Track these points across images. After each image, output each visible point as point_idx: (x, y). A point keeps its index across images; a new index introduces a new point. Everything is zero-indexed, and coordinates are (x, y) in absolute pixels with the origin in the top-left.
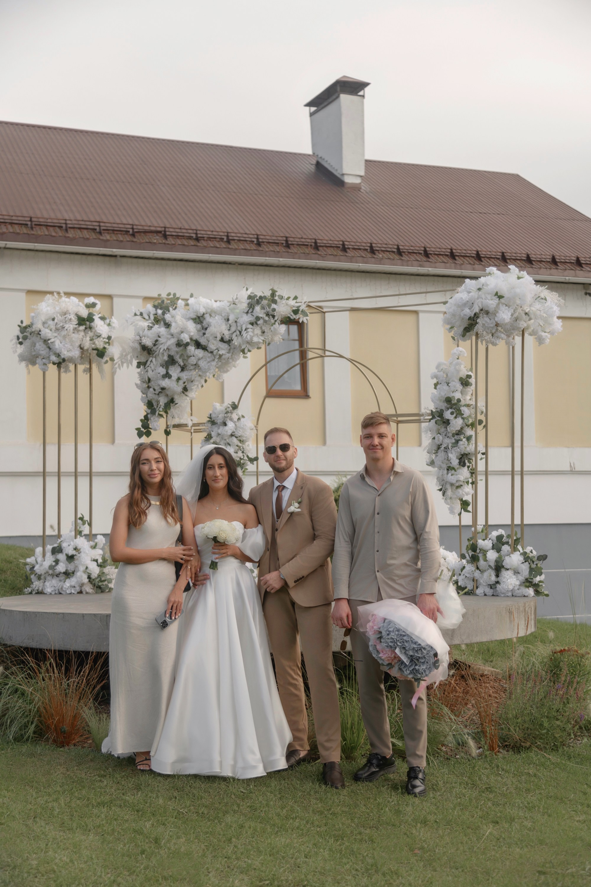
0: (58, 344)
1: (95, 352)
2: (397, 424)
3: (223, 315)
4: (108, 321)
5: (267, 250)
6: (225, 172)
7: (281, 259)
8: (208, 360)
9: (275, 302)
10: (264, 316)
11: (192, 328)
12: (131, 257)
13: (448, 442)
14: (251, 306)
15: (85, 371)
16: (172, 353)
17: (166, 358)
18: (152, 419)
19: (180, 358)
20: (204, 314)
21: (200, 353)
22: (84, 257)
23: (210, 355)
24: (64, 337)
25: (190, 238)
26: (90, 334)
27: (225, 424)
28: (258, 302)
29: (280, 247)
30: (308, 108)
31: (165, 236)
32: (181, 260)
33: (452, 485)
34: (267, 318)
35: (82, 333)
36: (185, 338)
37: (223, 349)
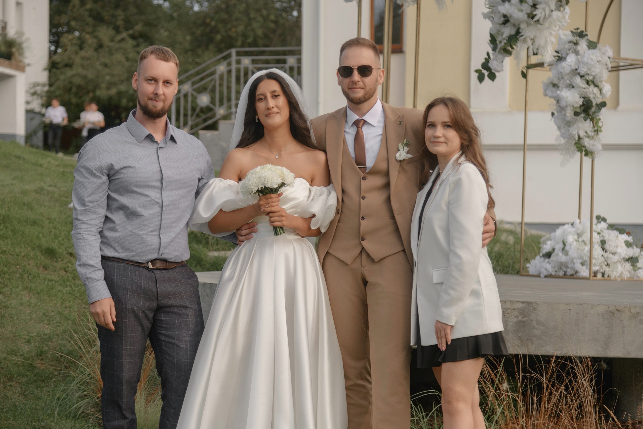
18: (494, 57)
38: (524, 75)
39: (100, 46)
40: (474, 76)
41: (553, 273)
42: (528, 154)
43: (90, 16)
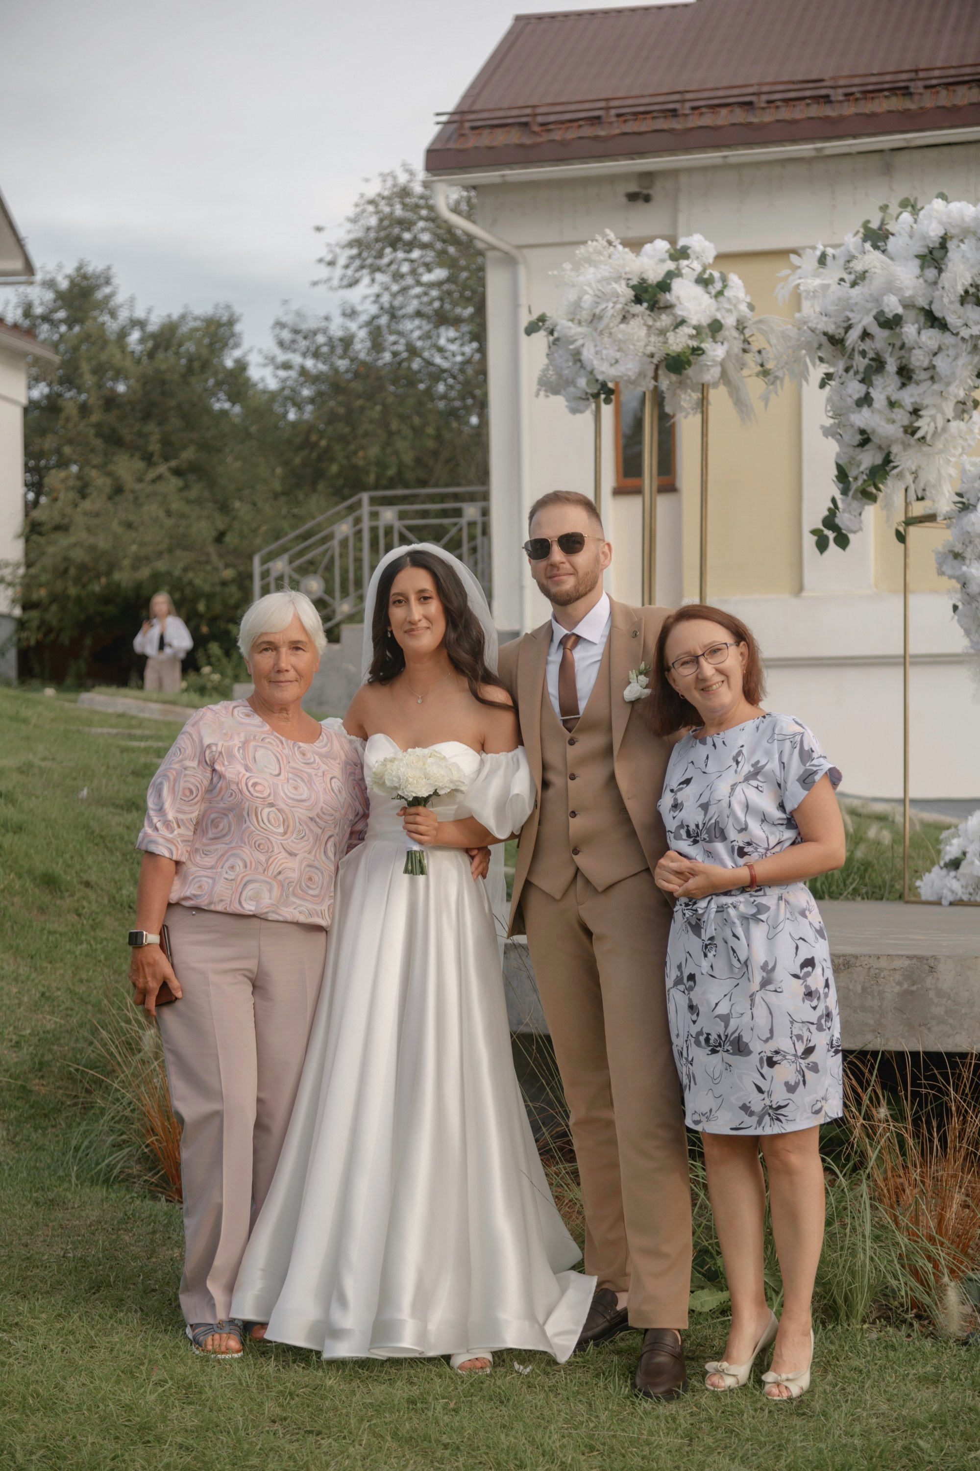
4: (717, 287)
8: (952, 352)
11: (913, 280)
18: (845, 506)
20: (943, 240)
21: (930, 338)
23: (953, 340)
35: (642, 321)
36: (892, 305)
38: (901, 537)
39: (118, 490)
40: (810, 541)
41: (965, 898)
42: (913, 672)
43: (98, 435)
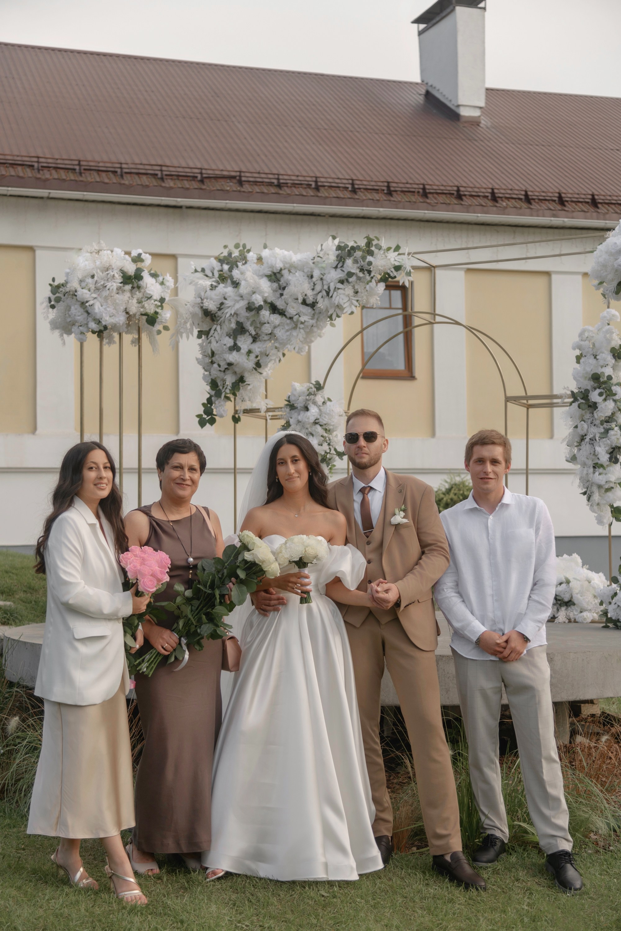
0: (98, 308)
1: (145, 318)
2: (528, 409)
3: (306, 270)
4: (160, 279)
5: (364, 198)
6: (314, 105)
7: (381, 209)
8: (287, 328)
9: (371, 253)
10: (357, 271)
11: (266, 287)
12: (199, 208)
13: (596, 431)
14: (341, 260)
15: (133, 342)
16: (241, 320)
17: (233, 326)
18: (217, 402)
19: (251, 325)
20: (281, 270)
21: (276, 319)
22: (143, 208)
23: (288, 321)
24: (106, 298)
25: (271, 184)
26: (138, 295)
27: (307, 409)
28: (349, 254)
29: (380, 195)
30: (416, 25)
31: (240, 183)
32: (260, 212)
33: (600, 487)
34: (361, 275)
35: (128, 294)
36: (258, 300)
37: (306, 314)
38: (236, 420)
